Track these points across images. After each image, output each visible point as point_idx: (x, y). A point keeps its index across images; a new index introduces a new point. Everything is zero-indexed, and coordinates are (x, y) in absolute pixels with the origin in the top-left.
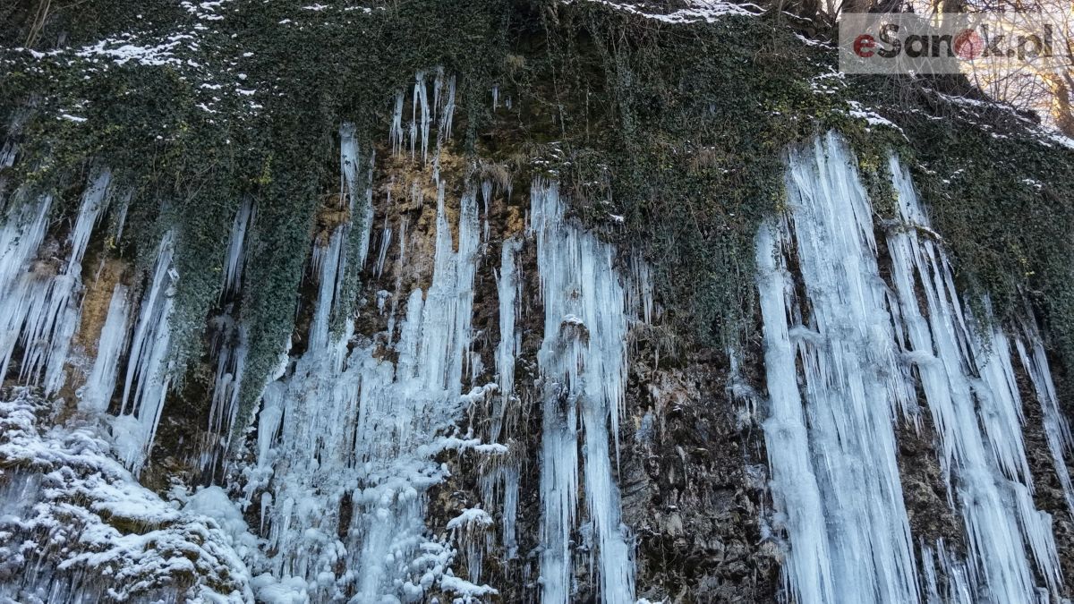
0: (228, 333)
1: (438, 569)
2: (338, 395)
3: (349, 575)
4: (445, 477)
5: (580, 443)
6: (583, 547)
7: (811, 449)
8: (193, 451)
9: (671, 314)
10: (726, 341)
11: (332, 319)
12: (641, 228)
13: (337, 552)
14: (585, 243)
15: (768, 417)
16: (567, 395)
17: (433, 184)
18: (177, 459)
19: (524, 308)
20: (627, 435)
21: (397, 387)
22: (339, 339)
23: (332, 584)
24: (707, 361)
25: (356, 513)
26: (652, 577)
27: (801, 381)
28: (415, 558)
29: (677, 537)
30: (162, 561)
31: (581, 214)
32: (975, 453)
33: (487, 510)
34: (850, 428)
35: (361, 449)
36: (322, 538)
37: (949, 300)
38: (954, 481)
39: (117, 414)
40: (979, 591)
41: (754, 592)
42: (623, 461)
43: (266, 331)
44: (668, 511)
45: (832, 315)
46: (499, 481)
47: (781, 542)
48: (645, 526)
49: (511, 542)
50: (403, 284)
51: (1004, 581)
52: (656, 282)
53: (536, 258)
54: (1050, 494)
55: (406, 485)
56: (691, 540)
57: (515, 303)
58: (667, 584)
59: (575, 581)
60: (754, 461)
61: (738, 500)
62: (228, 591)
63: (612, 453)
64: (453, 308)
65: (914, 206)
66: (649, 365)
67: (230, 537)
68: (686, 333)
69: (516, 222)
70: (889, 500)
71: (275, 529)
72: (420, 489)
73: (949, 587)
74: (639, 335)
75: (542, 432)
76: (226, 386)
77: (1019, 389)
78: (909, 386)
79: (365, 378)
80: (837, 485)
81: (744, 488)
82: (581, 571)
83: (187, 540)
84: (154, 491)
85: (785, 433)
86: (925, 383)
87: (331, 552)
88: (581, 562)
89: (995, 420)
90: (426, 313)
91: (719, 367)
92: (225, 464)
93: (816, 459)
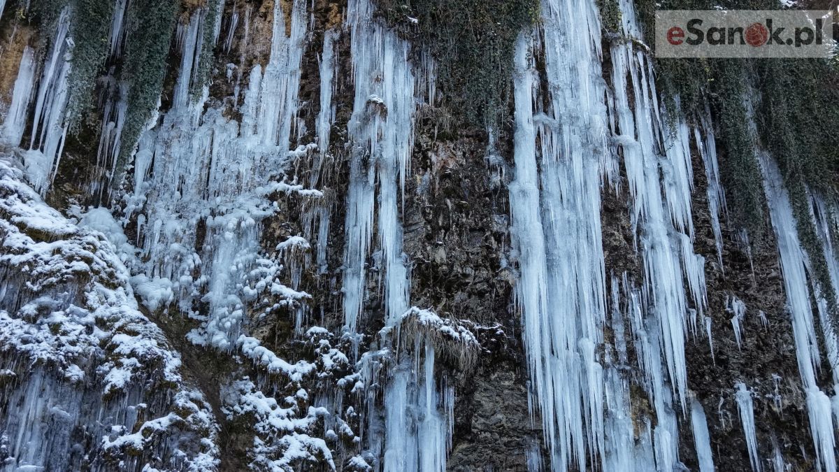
0: (111, 90)
1: (269, 278)
2: (196, 144)
3: (203, 279)
4: (276, 212)
5: (377, 193)
6: (374, 268)
7: (541, 205)
8: (86, 180)
9: (448, 99)
10: (487, 122)
11: (191, 85)
12: (431, 30)
13: (194, 261)
14: (388, 39)
15: (512, 180)
16: (369, 157)
18: (73, 185)
19: (339, 86)
20: (411, 188)
21: (241, 141)
22: (197, 101)
23: (190, 285)
24: (472, 136)
25: (209, 233)
26: (422, 291)
27: (538, 154)
28: (252, 269)
29: (442, 264)
30: (66, 264)
31: (386, 15)
32: (656, 212)
33: (306, 237)
34: (570, 191)
35: (213, 186)
36: (184, 251)
37: (650, 97)
38: (638, 232)
39: (27, 149)
40: (648, 309)
41: (492, 305)
42: (406, 207)
43: (142, 91)
44: (437, 245)
45: (566, 106)
46: (316, 217)
47: (514, 271)
48: (419, 255)
49: (322, 261)
50: (246, 60)
51: (666, 304)
52: (439, 73)
53: (350, 47)
54: (706, 243)
55: (247, 216)
56: (451, 266)
57: (332, 82)
58: (432, 297)
59: (367, 292)
60: (500, 212)
61: (487, 239)
62: (114, 287)
63: (399, 201)
64: (285, 83)
65: (633, 24)
66: (430, 137)
67: (114, 246)
68: (459, 114)
69: (335, 16)
70: (592, 244)
71: (148, 242)
72: (257, 219)
73: (628, 305)
74: (424, 114)
75: (349, 182)
76: (111, 131)
77: (693, 165)
78: (615, 161)
79: (217, 132)
80: (556, 232)
81: (491, 231)
82: (372, 284)
83: (84, 248)
84: (57, 209)
85: (524, 193)
86: (627, 160)
87: (190, 261)
88: (372, 278)
89: (673, 188)
90: (264, 85)
91: (480, 141)
92: (110, 191)
93: (543, 211)
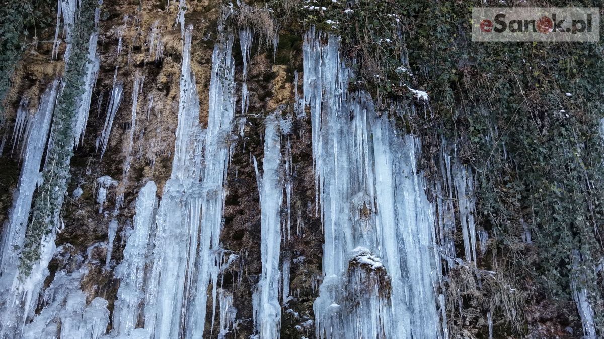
17: (176, 30)
31: (372, 87)
50: (134, 169)
53: (310, 146)
57: (282, 213)
69: (283, 87)
90: (160, 221)
